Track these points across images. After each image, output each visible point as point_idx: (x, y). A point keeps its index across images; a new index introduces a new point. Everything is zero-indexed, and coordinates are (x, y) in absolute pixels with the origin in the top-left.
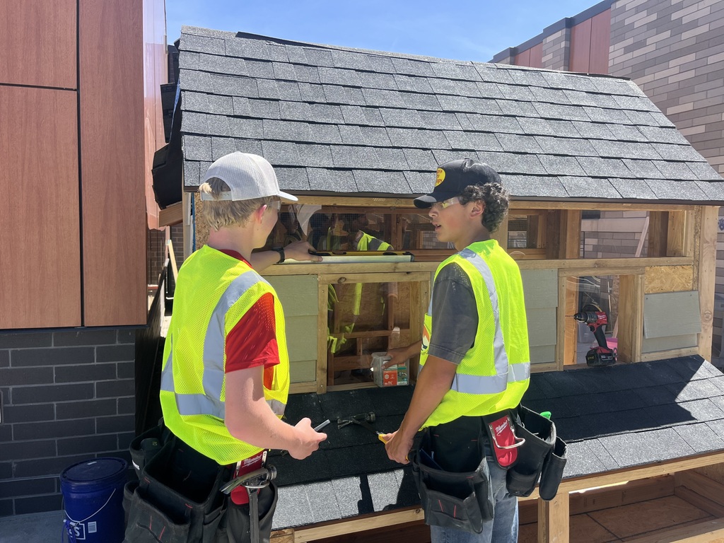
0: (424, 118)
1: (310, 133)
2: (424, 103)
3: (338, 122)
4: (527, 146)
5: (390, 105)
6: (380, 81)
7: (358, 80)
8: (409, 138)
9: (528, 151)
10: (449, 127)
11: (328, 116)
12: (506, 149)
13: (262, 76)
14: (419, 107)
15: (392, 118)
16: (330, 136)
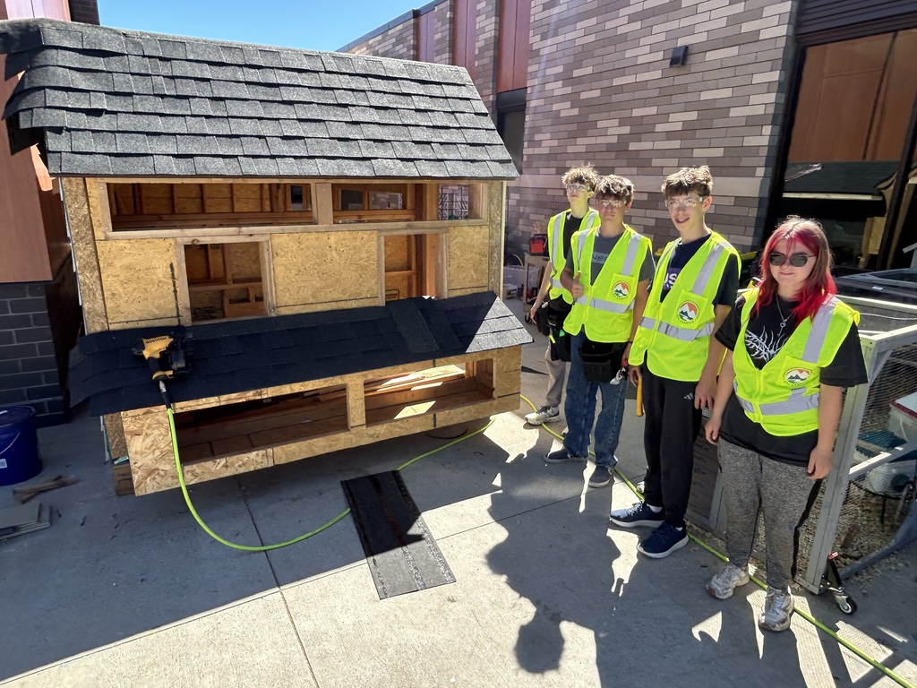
0: (264, 108)
1: (159, 124)
2: (266, 93)
3: (186, 113)
4: (352, 132)
5: (235, 96)
6: (227, 73)
7: (208, 72)
8: (248, 127)
9: (351, 137)
10: (285, 116)
11: (176, 108)
12: (332, 135)
13: (118, 70)
14: (261, 98)
15: (234, 109)
16: (177, 126)
